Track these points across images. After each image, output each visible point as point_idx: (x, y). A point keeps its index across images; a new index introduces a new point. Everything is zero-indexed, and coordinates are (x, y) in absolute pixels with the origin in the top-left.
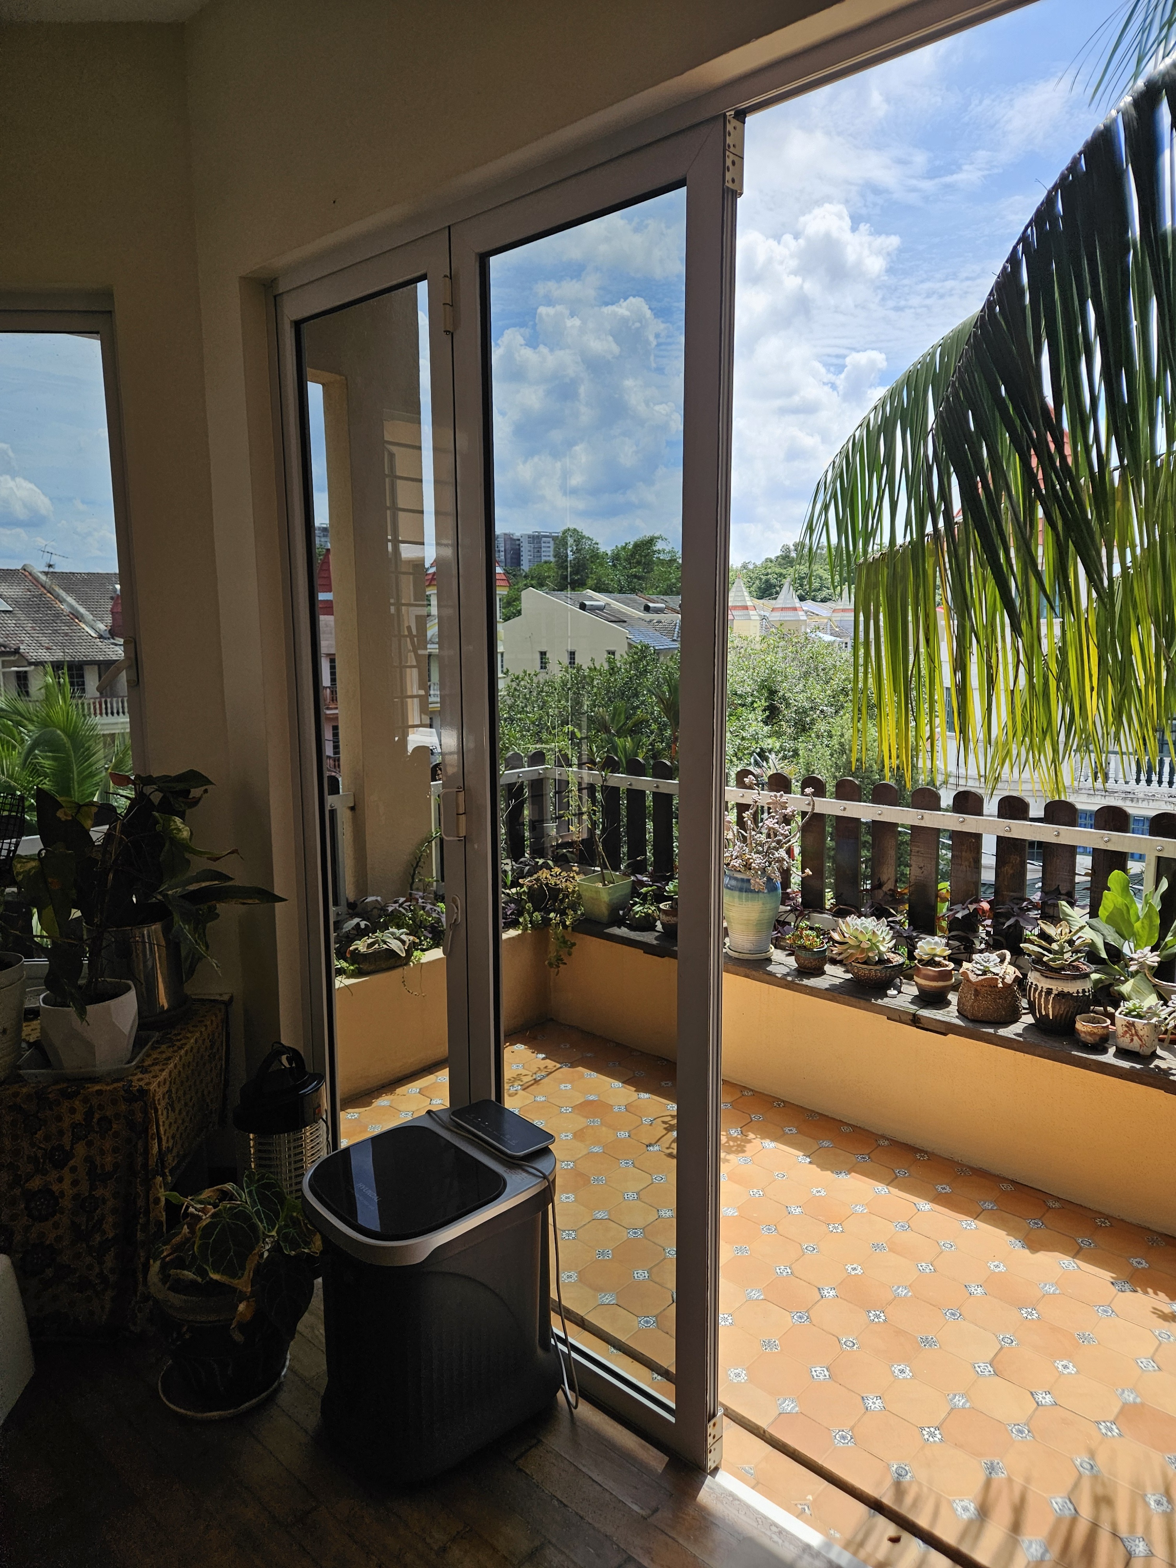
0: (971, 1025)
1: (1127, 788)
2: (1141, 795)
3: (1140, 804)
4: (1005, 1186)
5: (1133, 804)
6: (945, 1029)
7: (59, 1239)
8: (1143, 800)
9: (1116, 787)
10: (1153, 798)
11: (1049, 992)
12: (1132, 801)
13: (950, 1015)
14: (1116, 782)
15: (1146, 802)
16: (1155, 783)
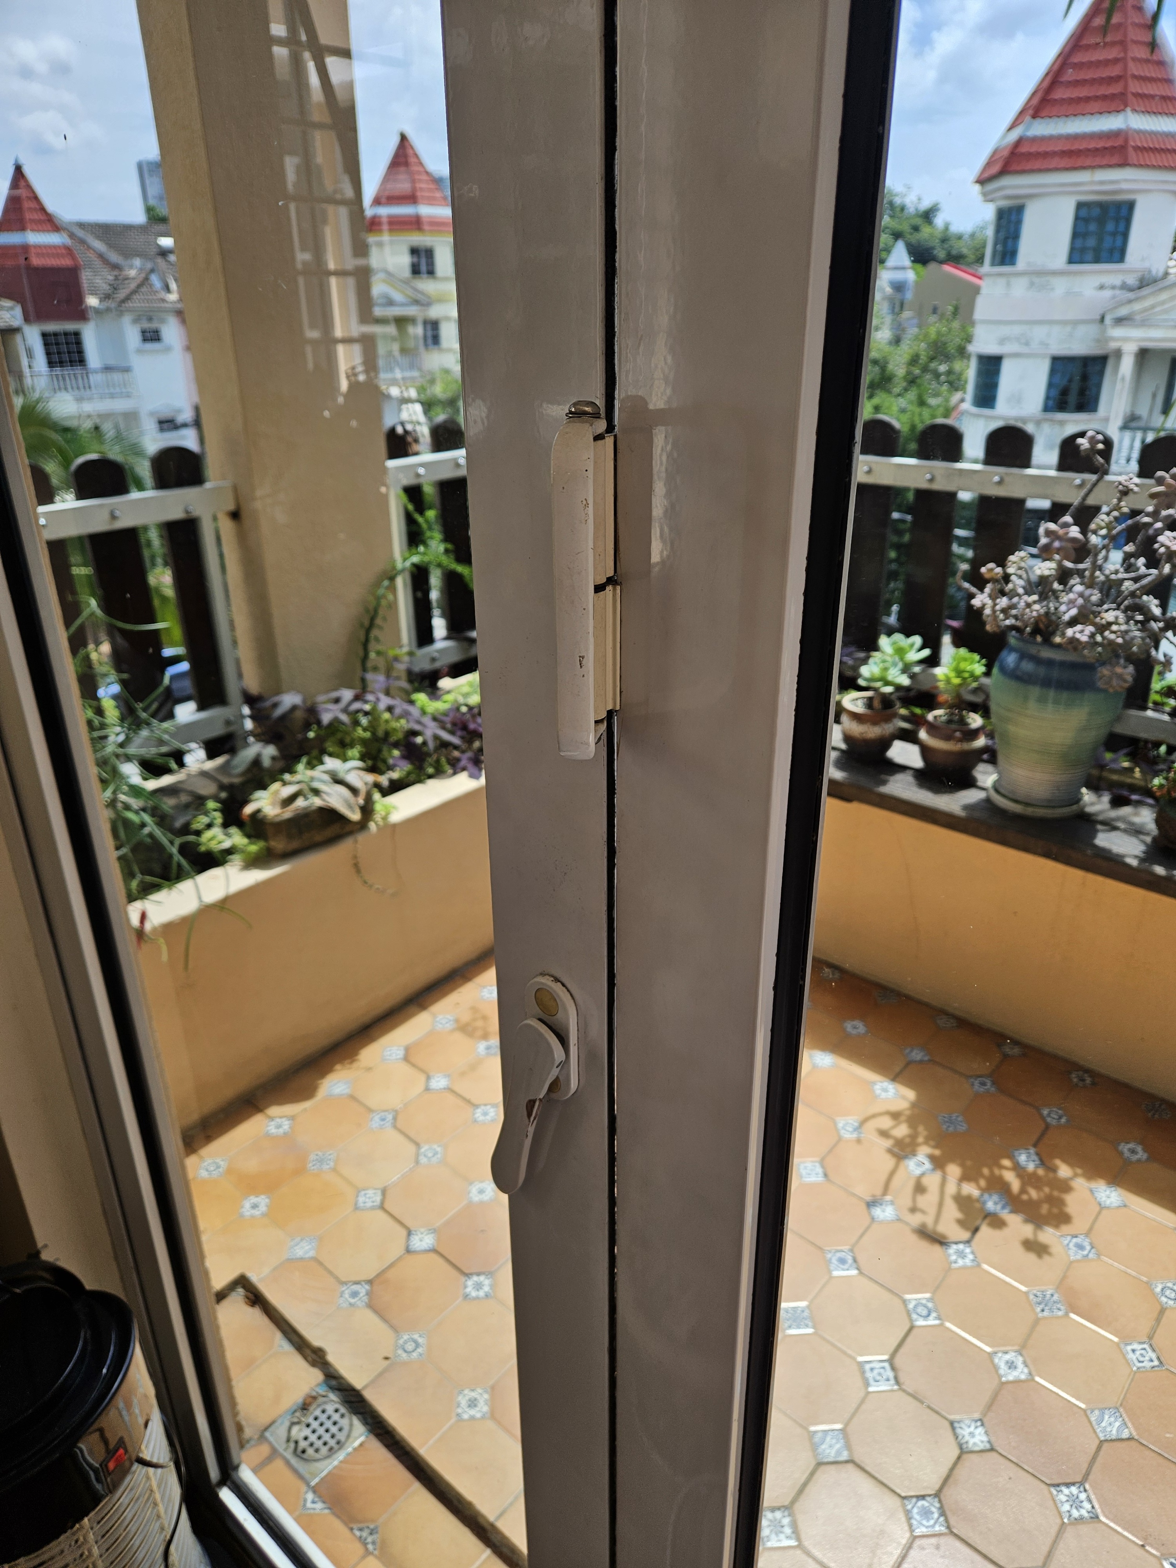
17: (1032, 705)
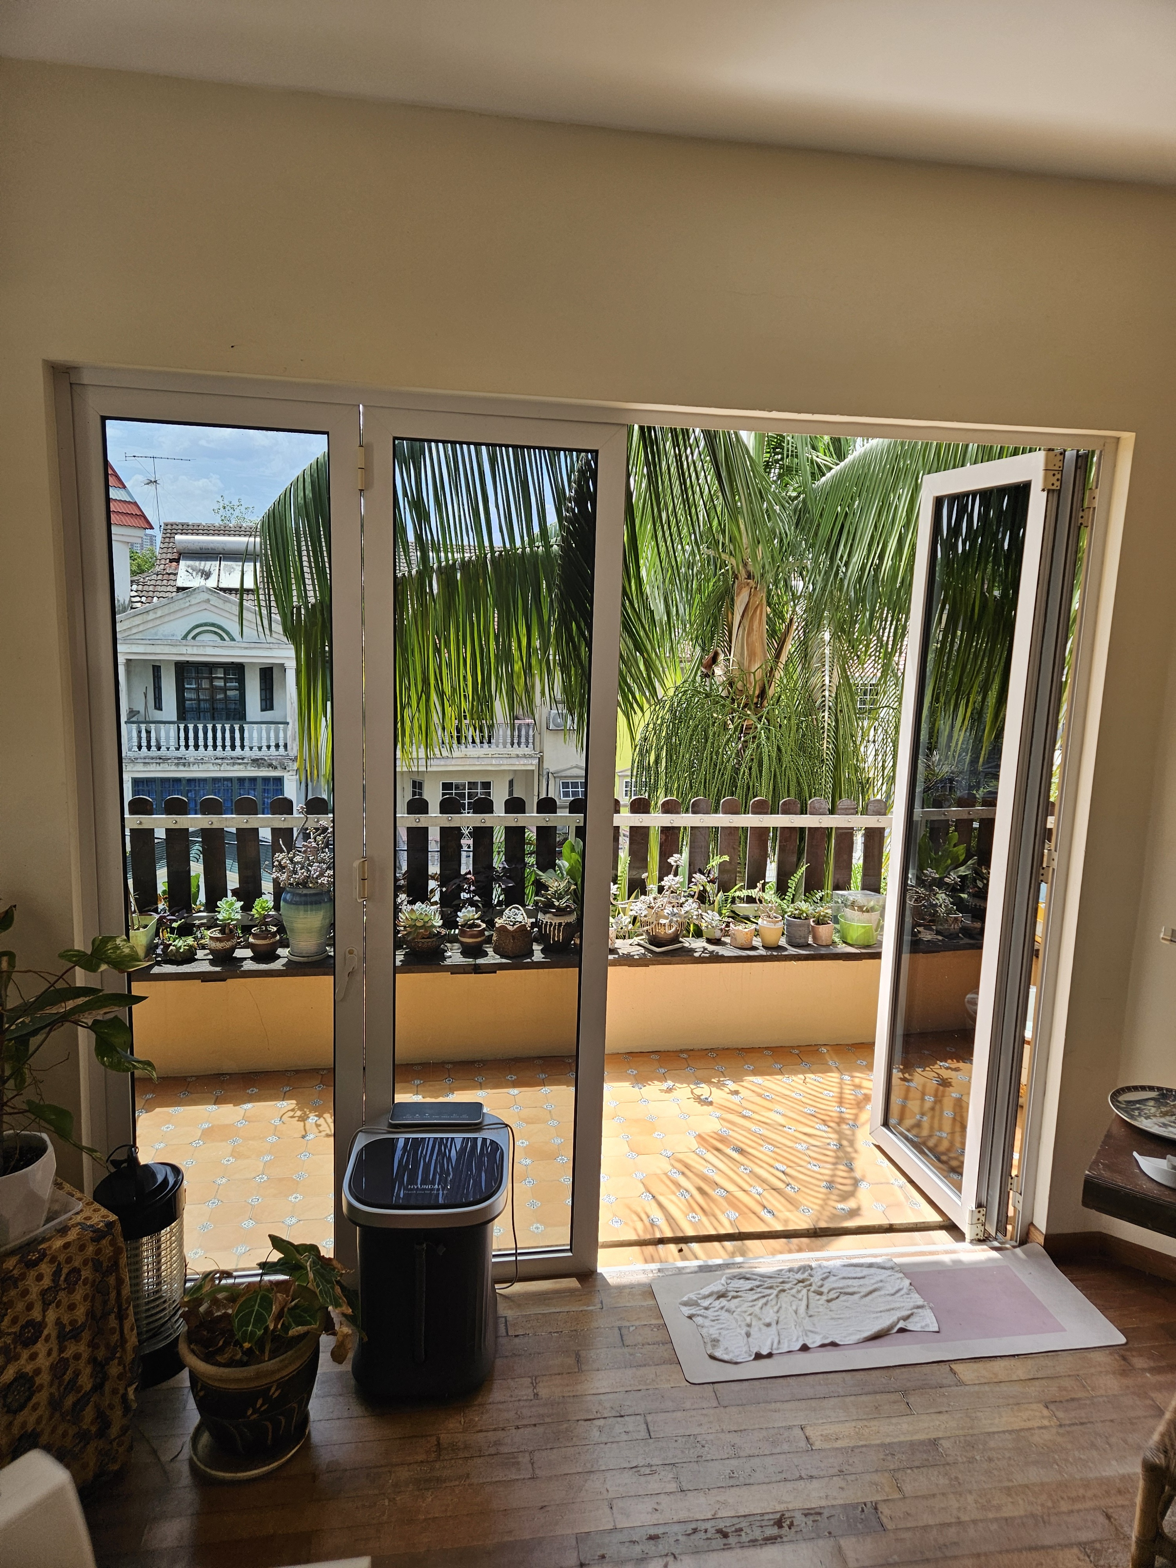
0: (515, 960)
1: (178, 754)
2: (192, 760)
3: (192, 768)
4: (536, 1062)
5: (186, 769)
6: (492, 969)
7: (39, 1421)
8: (194, 764)
9: (169, 754)
10: (201, 761)
11: (560, 924)
12: (184, 765)
13: (492, 958)
14: (168, 749)
15: (196, 766)
16: (201, 748)
17: (302, 913)
